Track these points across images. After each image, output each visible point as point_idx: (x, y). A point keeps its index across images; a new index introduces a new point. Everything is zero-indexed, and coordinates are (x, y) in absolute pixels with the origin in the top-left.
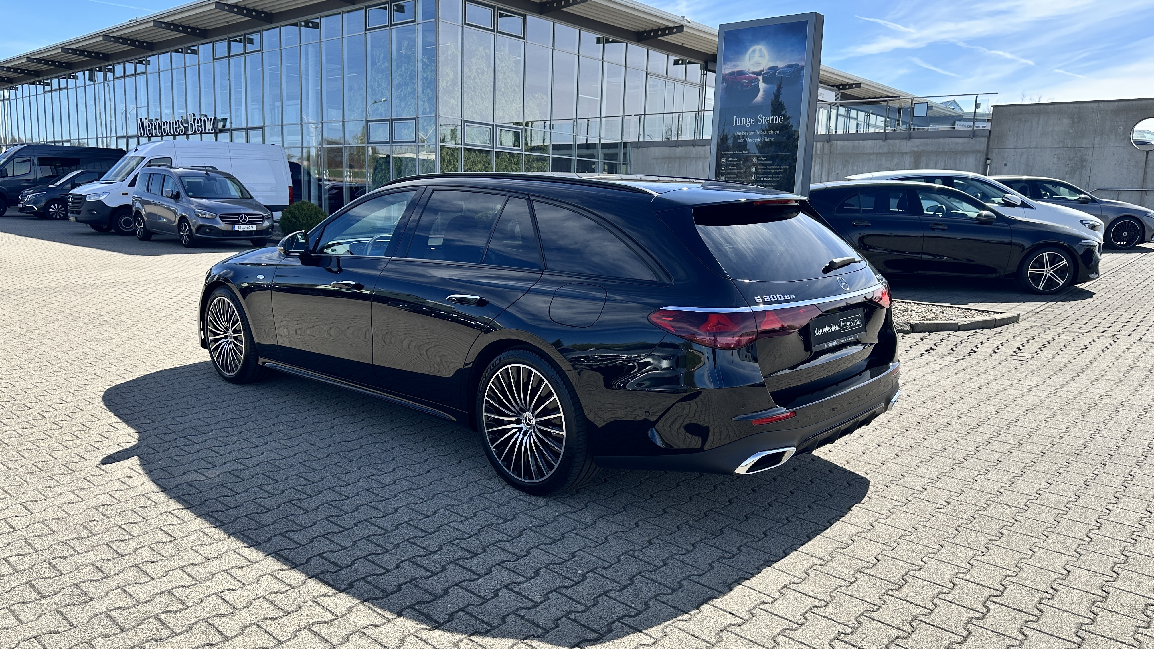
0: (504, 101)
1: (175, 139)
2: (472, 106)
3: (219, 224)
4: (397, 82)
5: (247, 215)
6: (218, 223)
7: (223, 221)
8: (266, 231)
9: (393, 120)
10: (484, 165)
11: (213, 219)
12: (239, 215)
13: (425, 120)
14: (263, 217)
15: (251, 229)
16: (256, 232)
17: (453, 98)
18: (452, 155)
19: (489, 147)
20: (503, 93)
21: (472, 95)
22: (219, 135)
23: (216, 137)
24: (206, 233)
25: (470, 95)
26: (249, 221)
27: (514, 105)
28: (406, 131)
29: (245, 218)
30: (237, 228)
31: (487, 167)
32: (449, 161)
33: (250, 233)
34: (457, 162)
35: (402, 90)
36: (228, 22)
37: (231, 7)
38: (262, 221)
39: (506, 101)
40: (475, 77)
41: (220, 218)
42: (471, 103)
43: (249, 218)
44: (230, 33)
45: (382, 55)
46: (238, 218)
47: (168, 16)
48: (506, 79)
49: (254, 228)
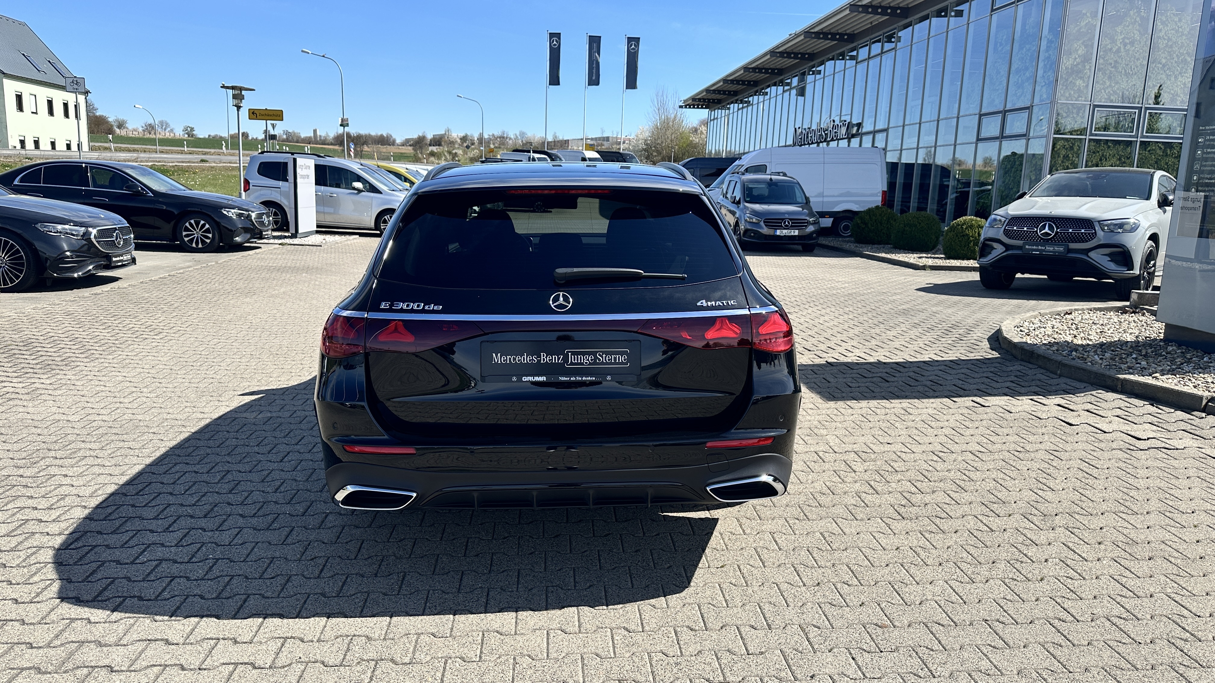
0: (1164, 76)
1: (818, 146)
2: (1110, 86)
3: (763, 228)
4: (1016, 66)
5: (791, 219)
6: (761, 227)
7: (766, 225)
8: (810, 236)
9: (1006, 111)
10: (1120, 159)
11: (757, 224)
12: (783, 219)
13: (1040, 109)
14: (807, 223)
15: (792, 234)
16: (799, 237)
17: (1081, 78)
18: (1072, 148)
19: (1130, 136)
20: (1164, 66)
21: (1111, 72)
22: (852, 140)
23: (849, 142)
24: (750, 237)
25: (1108, 72)
26: (792, 226)
27: (1180, 79)
28: (1018, 123)
29: (789, 223)
30: (778, 232)
31: (1124, 162)
32: (1066, 157)
33: (794, 237)
34: (1078, 157)
35: (1020, 76)
36: (871, 23)
37: (865, 8)
38: (806, 226)
39: (1167, 76)
40: (1118, 51)
41: (764, 222)
42: (1108, 83)
43: (792, 223)
44: (872, 34)
45: (1005, 37)
46: (781, 223)
47: (817, 26)
48: (1171, 47)
49: (796, 233)
